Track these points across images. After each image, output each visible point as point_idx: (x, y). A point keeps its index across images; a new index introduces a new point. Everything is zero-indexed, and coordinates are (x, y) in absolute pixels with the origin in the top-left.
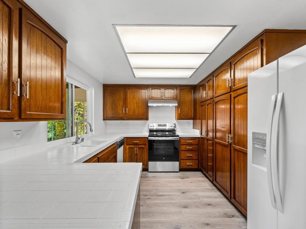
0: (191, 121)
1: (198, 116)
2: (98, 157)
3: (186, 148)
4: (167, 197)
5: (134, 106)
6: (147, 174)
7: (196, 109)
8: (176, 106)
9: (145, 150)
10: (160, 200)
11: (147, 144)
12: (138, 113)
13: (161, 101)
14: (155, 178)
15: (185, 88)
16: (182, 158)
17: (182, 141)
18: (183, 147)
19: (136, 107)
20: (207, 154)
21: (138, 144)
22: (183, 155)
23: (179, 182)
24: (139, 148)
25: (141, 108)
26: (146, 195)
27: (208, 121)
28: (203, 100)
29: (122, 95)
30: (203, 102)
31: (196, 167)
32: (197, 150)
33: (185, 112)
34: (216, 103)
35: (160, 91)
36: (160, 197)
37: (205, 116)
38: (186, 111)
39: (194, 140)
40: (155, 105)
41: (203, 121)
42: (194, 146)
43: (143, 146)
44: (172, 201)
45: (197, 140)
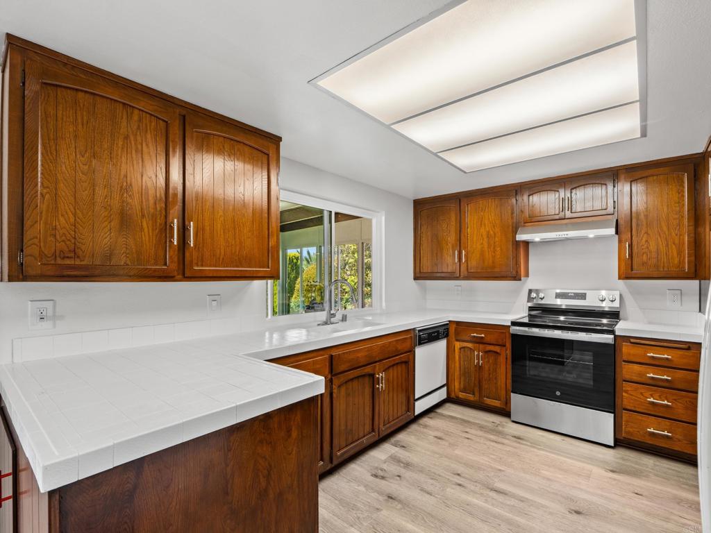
2: (331, 356)
3: (641, 374)
4: (512, 502)
5: (482, 244)
6: (503, 426)
9: (502, 359)
10: (486, 501)
11: (509, 345)
12: (493, 262)
13: (562, 224)
14: (519, 443)
16: (626, 404)
17: (626, 349)
18: (628, 371)
19: (486, 245)
21: (485, 341)
22: (629, 395)
23: (588, 477)
24: (486, 352)
25: (501, 249)
26: (459, 475)
29: (453, 219)
33: (654, 255)
35: (557, 195)
36: (493, 494)
38: (658, 252)
39: (680, 352)
40: (536, 237)
42: (679, 373)
43: (497, 349)
44: (517, 518)
45: (695, 351)
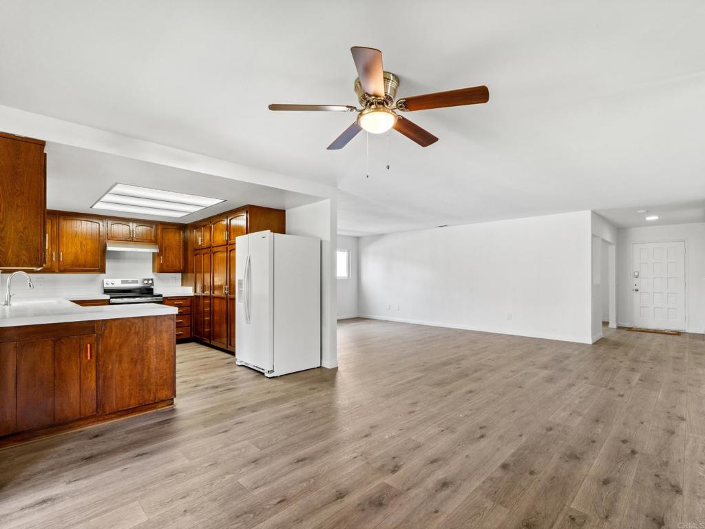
0: (179, 275)
1: (190, 267)
5: (76, 249)
7: (187, 258)
8: (153, 253)
12: (84, 261)
13: (131, 244)
15: (171, 227)
17: (167, 302)
19: (79, 251)
20: (204, 317)
25: (92, 254)
27: (205, 275)
28: (197, 247)
30: (198, 250)
31: (188, 336)
32: (189, 313)
33: (171, 263)
34: (214, 253)
35: (128, 228)
37: (201, 269)
38: (172, 261)
39: (184, 301)
41: (198, 275)
42: (185, 309)
45: (189, 299)
